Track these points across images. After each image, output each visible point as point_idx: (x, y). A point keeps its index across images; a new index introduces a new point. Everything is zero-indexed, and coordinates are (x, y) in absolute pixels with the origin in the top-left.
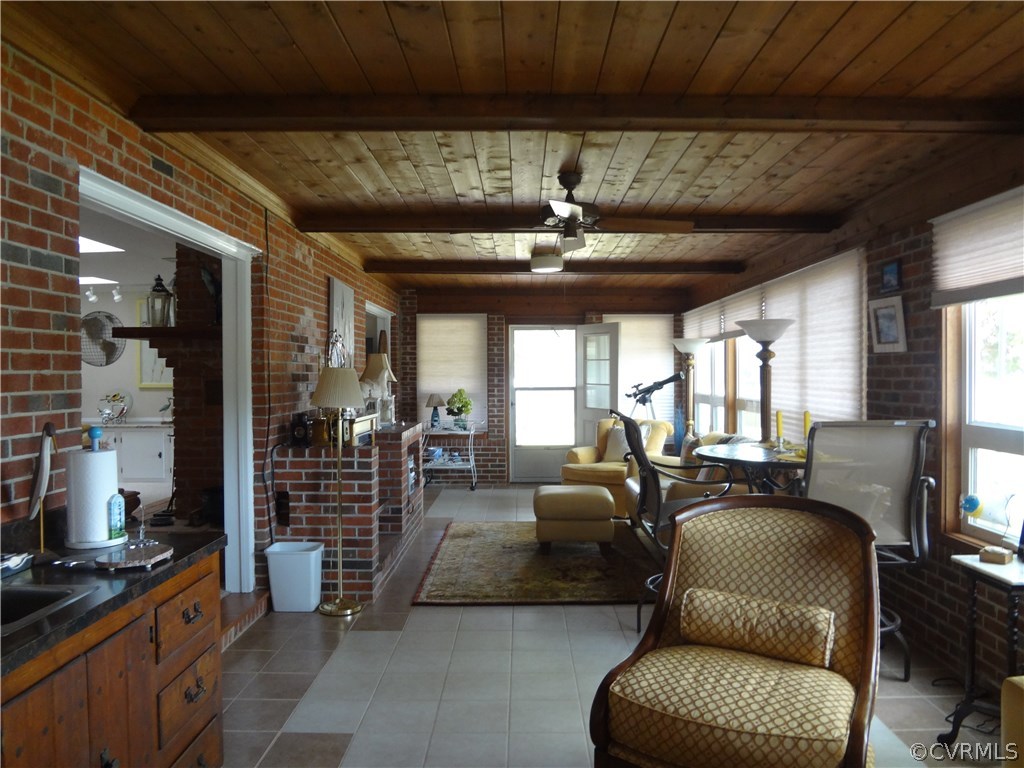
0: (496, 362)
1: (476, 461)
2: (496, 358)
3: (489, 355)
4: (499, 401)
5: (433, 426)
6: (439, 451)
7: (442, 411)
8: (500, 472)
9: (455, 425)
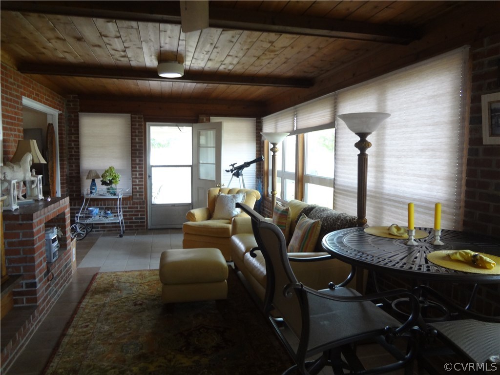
0: (137, 147)
1: (124, 215)
2: (137, 145)
3: (132, 143)
4: (139, 175)
5: (91, 193)
6: (96, 210)
7: (98, 182)
8: (141, 222)
9: (108, 192)
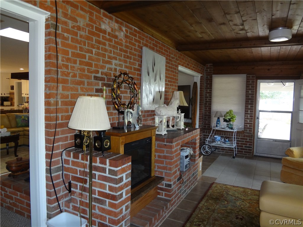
0: (250, 97)
1: (237, 143)
2: (250, 96)
3: (246, 94)
4: (250, 116)
5: (217, 126)
6: (218, 138)
7: (222, 119)
8: (249, 150)
9: (227, 127)
